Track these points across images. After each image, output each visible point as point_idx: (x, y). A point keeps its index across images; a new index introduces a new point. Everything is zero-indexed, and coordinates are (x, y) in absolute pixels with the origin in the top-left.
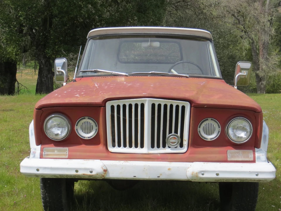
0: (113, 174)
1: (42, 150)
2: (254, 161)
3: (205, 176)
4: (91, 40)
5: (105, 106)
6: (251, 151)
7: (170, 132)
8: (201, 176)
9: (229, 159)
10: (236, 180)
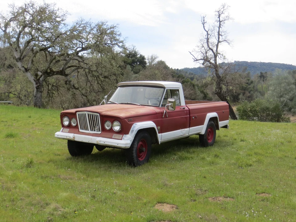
0: (76, 139)
1: (63, 129)
2: (121, 139)
3: (100, 143)
4: (119, 88)
5: (76, 114)
6: (122, 135)
7: (96, 125)
8: (99, 142)
9: (113, 138)
10: (112, 146)
